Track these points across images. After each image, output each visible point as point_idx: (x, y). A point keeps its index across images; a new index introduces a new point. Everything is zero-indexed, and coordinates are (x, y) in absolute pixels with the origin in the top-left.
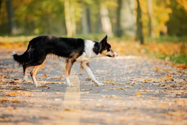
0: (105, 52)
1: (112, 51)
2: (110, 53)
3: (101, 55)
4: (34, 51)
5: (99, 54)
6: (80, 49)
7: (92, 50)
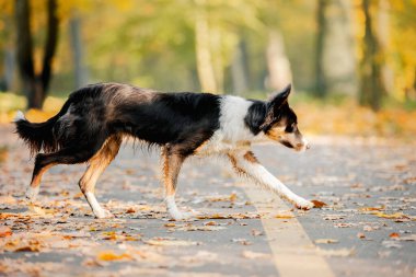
0: (280, 130)
1: (298, 133)
2: (291, 137)
3: (266, 137)
4: (76, 122)
5: (262, 134)
6: (206, 122)
7: (242, 123)
